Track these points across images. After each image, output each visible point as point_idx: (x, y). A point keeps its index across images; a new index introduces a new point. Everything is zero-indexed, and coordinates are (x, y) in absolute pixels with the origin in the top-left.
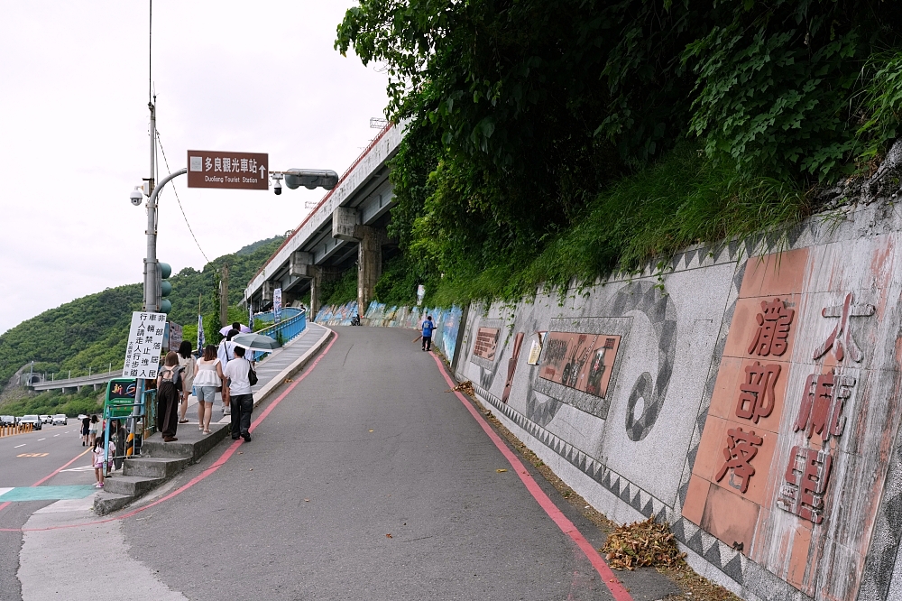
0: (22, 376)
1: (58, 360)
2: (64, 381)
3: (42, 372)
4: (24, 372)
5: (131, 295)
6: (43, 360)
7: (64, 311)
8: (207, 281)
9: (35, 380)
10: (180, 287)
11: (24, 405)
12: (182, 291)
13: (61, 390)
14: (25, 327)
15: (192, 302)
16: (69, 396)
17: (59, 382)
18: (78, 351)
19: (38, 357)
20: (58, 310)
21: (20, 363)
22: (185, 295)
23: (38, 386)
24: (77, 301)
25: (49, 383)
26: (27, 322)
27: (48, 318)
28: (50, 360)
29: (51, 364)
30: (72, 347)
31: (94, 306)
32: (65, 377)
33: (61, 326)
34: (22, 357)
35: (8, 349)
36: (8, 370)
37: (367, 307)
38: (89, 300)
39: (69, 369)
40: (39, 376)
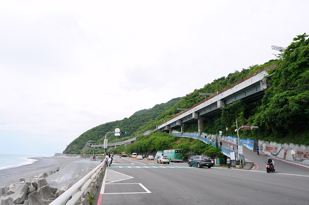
0: (88, 144)
1: (96, 140)
2: (98, 145)
3: (93, 143)
4: (88, 143)
5: (113, 124)
6: (93, 140)
7: (97, 128)
8: (131, 121)
9: (91, 145)
10: (124, 122)
11: (89, 151)
12: (125, 123)
13: (97, 147)
14: (88, 132)
15: (127, 126)
16: (100, 149)
17: (97, 145)
18: (101, 138)
19: (91, 139)
20: (96, 128)
21: (87, 140)
22: (125, 125)
23: (92, 146)
24: (100, 125)
25: (94, 145)
26: (89, 130)
27: (94, 129)
28: (94, 140)
29: (94, 141)
30: (99, 137)
31: (104, 127)
32: (98, 144)
33: (96, 132)
34: (88, 139)
35: (85, 137)
36: (85, 142)
37: (201, 134)
38: (103, 125)
39: (99, 142)
40: (92, 144)
